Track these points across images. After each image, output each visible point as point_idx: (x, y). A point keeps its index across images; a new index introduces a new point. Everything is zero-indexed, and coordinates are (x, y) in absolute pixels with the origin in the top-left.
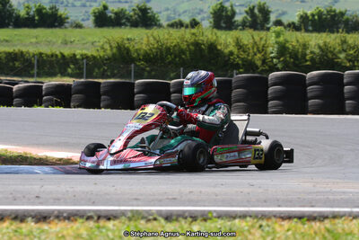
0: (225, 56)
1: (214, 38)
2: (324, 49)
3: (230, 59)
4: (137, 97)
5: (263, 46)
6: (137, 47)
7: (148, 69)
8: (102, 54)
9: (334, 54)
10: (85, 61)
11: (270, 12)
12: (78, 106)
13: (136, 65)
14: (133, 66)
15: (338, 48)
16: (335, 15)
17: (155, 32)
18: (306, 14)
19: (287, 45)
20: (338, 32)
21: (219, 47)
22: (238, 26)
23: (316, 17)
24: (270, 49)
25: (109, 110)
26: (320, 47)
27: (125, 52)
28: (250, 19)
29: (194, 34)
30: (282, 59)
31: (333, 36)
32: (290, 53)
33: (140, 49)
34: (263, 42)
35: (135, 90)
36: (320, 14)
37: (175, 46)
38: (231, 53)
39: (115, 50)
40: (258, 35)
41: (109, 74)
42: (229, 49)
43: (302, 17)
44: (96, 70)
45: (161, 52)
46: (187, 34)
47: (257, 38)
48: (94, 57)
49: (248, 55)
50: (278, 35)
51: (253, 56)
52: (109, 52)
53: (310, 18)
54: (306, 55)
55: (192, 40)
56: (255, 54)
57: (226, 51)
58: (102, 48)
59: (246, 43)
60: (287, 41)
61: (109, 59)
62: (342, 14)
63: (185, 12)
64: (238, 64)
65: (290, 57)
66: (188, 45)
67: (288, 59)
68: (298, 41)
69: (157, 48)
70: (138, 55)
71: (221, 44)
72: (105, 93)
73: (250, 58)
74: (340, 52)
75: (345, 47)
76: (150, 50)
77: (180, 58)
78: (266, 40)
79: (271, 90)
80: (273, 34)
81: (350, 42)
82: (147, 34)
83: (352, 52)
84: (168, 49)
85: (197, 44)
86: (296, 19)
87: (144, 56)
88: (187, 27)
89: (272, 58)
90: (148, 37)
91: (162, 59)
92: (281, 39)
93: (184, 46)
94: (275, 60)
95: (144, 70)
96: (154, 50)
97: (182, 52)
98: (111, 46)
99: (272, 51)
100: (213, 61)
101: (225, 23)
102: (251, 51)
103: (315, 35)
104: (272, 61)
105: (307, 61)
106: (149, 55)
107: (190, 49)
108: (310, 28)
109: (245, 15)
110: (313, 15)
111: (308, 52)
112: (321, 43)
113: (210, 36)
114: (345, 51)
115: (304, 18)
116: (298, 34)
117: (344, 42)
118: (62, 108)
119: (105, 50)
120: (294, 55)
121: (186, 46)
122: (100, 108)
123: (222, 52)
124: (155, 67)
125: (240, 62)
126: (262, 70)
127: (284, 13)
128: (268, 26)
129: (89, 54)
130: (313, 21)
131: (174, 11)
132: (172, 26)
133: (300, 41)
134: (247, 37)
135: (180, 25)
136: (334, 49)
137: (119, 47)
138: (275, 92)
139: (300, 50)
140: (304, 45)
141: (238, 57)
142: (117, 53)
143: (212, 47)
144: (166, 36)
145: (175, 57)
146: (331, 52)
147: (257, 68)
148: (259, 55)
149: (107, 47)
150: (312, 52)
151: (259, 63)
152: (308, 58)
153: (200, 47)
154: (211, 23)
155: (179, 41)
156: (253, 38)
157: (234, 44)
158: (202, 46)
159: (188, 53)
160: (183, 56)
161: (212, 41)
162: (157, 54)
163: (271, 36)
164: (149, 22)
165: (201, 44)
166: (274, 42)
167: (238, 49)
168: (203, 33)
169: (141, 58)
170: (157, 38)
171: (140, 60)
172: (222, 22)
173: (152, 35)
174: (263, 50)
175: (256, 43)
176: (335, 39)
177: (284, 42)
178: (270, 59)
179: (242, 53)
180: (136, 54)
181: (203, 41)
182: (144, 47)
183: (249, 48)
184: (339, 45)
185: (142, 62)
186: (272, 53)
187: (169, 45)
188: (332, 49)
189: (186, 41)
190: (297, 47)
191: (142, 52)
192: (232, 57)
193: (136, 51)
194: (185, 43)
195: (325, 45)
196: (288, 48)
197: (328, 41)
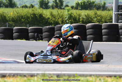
0: (46, 20)
1: (42, 12)
2: (88, 17)
3: (48, 20)
4: (14, 35)
6: (9, 15)
7: (13, 25)
9: (91, 19)
11: (63, 1)
13: (9, 23)
14: (7, 23)
16: (91, 3)
18: (78, 3)
19: (72, 15)
20: (93, 10)
21: (44, 16)
22: (50, 7)
23: (83, 4)
24: (65, 16)
26: (86, 16)
27: (4, 18)
28: (55, 4)
29: (33, 10)
30: (70, 21)
32: (73, 18)
33: (10, 16)
34: (62, 14)
35: (14, 32)
36: (84, 2)
37: (25, 15)
38: (49, 18)
40: (60, 11)
42: (48, 17)
43: (77, 4)
46: (30, 10)
49: (56, 19)
50: (68, 11)
51: (58, 20)
53: (80, 4)
54: (80, 19)
55: (32, 13)
56: (59, 19)
57: (47, 17)
59: (55, 14)
60: (72, 13)
62: (93, 3)
63: (27, 2)
64: (51, 23)
65: (73, 20)
66: (30, 15)
67: (72, 21)
68: (76, 13)
69: (18, 16)
70: (10, 19)
71: (44, 14)
73: (56, 20)
74: (94, 18)
75: (96, 16)
76: (15, 17)
77: (27, 20)
78: (63, 13)
80: (66, 10)
81: (98, 14)
83: (99, 18)
84: (22, 17)
85: (34, 14)
86: (74, 5)
88: (30, 8)
89: (66, 20)
90: (13, 11)
91: (20, 20)
92: (70, 12)
93: (29, 15)
96: (16, 17)
97: (28, 17)
100: (41, 22)
101: (44, 6)
102: (57, 17)
105: (80, 21)
106: (14, 19)
107: (31, 17)
108: (80, 8)
109: (53, 3)
110: (81, 3)
111: (81, 18)
112: (86, 14)
113: (40, 11)
114: (96, 17)
115: (78, 4)
116: (77, 10)
117: (96, 14)
120: (75, 19)
123: (45, 18)
124: (16, 24)
125: (52, 22)
127: (68, 2)
130: (81, 5)
131: (22, 1)
132: (23, 7)
133: (78, 13)
134: (55, 12)
136: (92, 17)
137: (1, 16)
139: (77, 17)
140: (79, 15)
141: (52, 20)
143: (41, 16)
144: (21, 11)
145: (25, 20)
146: (90, 18)
148: (60, 19)
150: (82, 18)
152: (81, 20)
153: (36, 16)
154: (39, 6)
155: (27, 13)
156: (58, 12)
157: (50, 14)
158: (36, 15)
159: (30, 18)
160: (29, 19)
161: (41, 13)
162: (17, 19)
163: (66, 11)
164: (13, 6)
165: (36, 14)
166: (67, 14)
167: (52, 17)
168: (37, 10)
169: (11, 20)
170: (17, 12)
171: (10, 21)
172: (43, 5)
173: (15, 11)
174: (62, 17)
175: (59, 14)
176: (92, 12)
177: (70, 13)
178: (65, 21)
179: (53, 18)
180: (8, 18)
181: (37, 13)
182: (12, 16)
183: (56, 16)
184: (94, 15)
185: (11, 22)
186: (66, 18)
187: (22, 15)
188: (91, 17)
189: (30, 13)
190: (76, 16)
191: (11, 17)
192: (49, 20)
193: (9, 17)
194: (29, 14)
195: (88, 15)
196: (73, 16)
197: (89, 13)
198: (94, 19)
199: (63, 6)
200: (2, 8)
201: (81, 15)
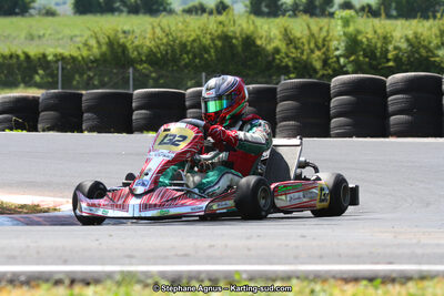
0: (267, 56)
1: (252, 28)
2: (415, 44)
3: (274, 59)
4: (136, 115)
5: (324, 40)
6: (137, 43)
7: (153, 75)
8: (85, 53)
9: (429, 50)
10: (60, 63)
12: (49, 129)
13: (135, 70)
14: (131, 70)
15: (435, 42)
17: (164, 20)
19: (359, 38)
20: (435, 17)
21: (259, 42)
22: (286, 11)
24: (334, 44)
25: (95, 134)
26: (408, 40)
27: (120, 50)
29: (220, 23)
30: (352, 58)
31: (427, 24)
32: (364, 50)
33: (142, 46)
34: (324, 34)
35: (134, 105)
37: (194, 41)
38: (277, 51)
39: (104, 48)
40: (316, 24)
41: (96, 83)
42: (273, 45)
44: (77, 77)
45: (173, 50)
46: (211, 24)
47: (315, 29)
48: (74, 59)
49: (302, 53)
50: (346, 22)
51: (308, 55)
52: (96, 51)
54: (387, 51)
55: (219, 32)
56: (312, 51)
57: (270, 48)
58: (86, 44)
59: (298, 35)
60: (359, 32)
61: (96, 61)
64: (287, 66)
65: (365, 56)
66: (213, 40)
67: (361, 58)
68: (375, 32)
69: (168, 44)
70: (139, 54)
71: (261, 38)
72: (89, 109)
73: (304, 57)
74: (438, 47)
76: (157, 46)
77: (202, 57)
78: (328, 32)
79: (334, 102)
80: (340, 22)
82: (151, 24)
84: (183, 45)
85: (226, 38)
87: (147, 56)
88: (211, 13)
89: (338, 57)
90: (153, 28)
91: (175, 60)
92: (351, 29)
93: (207, 41)
94: (342, 60)
95: (147, 76)
96: (162, 47)
97: (205, 49)
98: (98, 42)
99: (338, 46)
100: (250, 63)
101: (266, 6)
102: (306, 47)
103: (400, 23)
104: (338, 61)
105: (388, 60)
106: (155, 54)
107: (215, 45)
108: (394, 13)
111: (391, 47)
112: (410, 34)
113: (245, 26)
116: (376, 22)
118: (25, 132)
119: (90, 48)
120: (370, 53)
121: (209, 41)
122: (82, 131)
123: (264, 49)
124: (164, 72)
125: (290, 64)
126: (323, 75)
128: (332, 10)
129: (66, 53)
130: (400, 4)
132: (189, 11)
133: (379, 31)
134: (300, 26)
135: (201, 9)
136: (430, 43)
137: (111, 44)
138: (341, 105)
139: (379, 45)
140: (385, 38)
141: (288, 56)
142: (108, 53)
143: (249, 42)
144: (180, 26)
145: (195, 57)
146: (425, 47)
147: (315, 71)
148: (318, 53)
149: (93, 42)
150: (396, 48)
151: (318, 65)
152: (390, 56)
153: (231, 42)
154: (246, 6)
155: (199, 33)
156: (309, 28)
157: (280, 37)
158: (234, 41)
159: (212, 51)
160: (206, 56)
161: (249, 32)
162: (167, 53)
163: (337, 25)
164: (155, 7)
165: (231, 38)
166: (342, 33)
167: (288, 45)
168: (234, 22)
169: (144, 58)
170: (167, 29)
171: (142, 62)
172: (263, 4)
173: (159, 25)
174: (324, 45)
175: (313, 35)
176: (430, 28)
177: (354, 33)
178: (335, 59)
179: (293, 50)
180: (136, 53)
181: (235, 33)
182: (148, 43)
183: (303, 43)
184: (436, 37)
185: (145, 65)
186: (337, 49)
187: (184, 39)
188: (426, 43)
189: (210, 34)
190: (373, 41)
191: (145, 50)
192: (278, 57)
193: (136, 48)
194: (208, 36)
195: (416, 37)
196: (362, 42)
197: (420, 30)
198: (436, 52)
199: (332, 7)
200: (116, 14)
201: (392, 36)
